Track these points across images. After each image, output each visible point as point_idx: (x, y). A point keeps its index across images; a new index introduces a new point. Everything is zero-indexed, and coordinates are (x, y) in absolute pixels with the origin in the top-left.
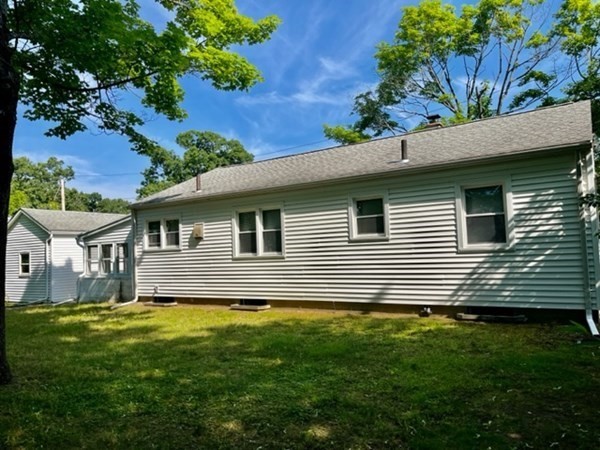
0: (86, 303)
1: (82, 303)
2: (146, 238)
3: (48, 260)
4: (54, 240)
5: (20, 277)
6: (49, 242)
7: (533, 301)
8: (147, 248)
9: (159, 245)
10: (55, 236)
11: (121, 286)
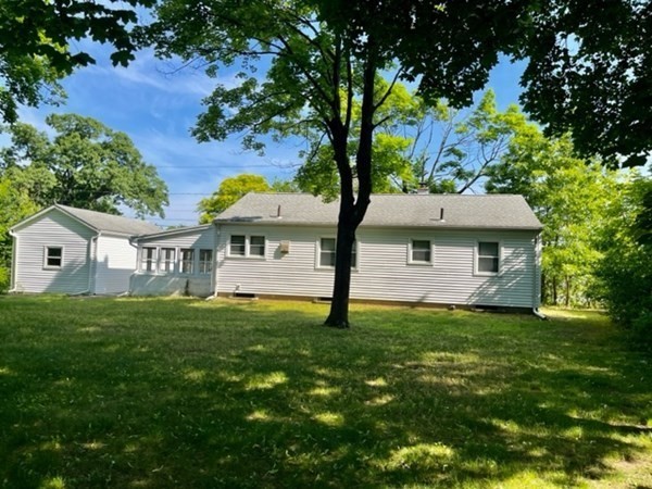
0: (141, 297)
1: (135, 296)
2: (229, 247)
3: (92, 256)
4: (100, 239)
5: (44, 269)
6: (95, 240)
7: (509, 303)
8: (229, 255)
9: (243, 254)
10: (103, 235)
11: (187, 283)
